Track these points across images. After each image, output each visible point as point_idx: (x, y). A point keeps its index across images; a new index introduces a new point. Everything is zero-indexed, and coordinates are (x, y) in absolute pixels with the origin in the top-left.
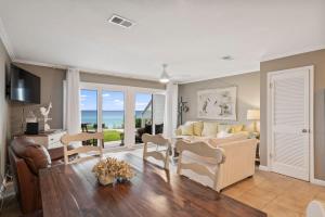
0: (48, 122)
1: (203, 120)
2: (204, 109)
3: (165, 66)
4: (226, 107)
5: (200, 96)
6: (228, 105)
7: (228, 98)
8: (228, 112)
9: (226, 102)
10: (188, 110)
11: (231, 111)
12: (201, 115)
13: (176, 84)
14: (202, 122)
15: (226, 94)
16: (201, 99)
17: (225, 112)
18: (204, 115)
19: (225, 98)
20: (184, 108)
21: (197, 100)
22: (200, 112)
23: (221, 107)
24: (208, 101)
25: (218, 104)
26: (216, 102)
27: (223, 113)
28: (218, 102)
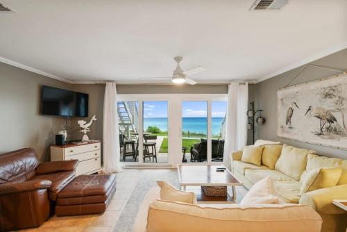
0: (88, 134)
2: (288, 121)
3: (178, 59)
4: (332, 120)
5: (282, 100)
6: (337, 115)
7: (337, 98)
8: (335, 130)
9: (329, 108)
10: (264, 121)
11: (343, 127)
12: (283, 131)
13: (244, 84)
14: (281, 144)
15: (331, 92)
16: (283, 104)
17: (328, 129)
18: (288, 132)
19: (329, 101)
20: (258, 119)
21: (276, 106)
22: (282, 127)
23: (321, 119)
24: (294, 107)
25: (313, 112)
26: (309, 109)
27: (323, 130)
28: (314, 108)
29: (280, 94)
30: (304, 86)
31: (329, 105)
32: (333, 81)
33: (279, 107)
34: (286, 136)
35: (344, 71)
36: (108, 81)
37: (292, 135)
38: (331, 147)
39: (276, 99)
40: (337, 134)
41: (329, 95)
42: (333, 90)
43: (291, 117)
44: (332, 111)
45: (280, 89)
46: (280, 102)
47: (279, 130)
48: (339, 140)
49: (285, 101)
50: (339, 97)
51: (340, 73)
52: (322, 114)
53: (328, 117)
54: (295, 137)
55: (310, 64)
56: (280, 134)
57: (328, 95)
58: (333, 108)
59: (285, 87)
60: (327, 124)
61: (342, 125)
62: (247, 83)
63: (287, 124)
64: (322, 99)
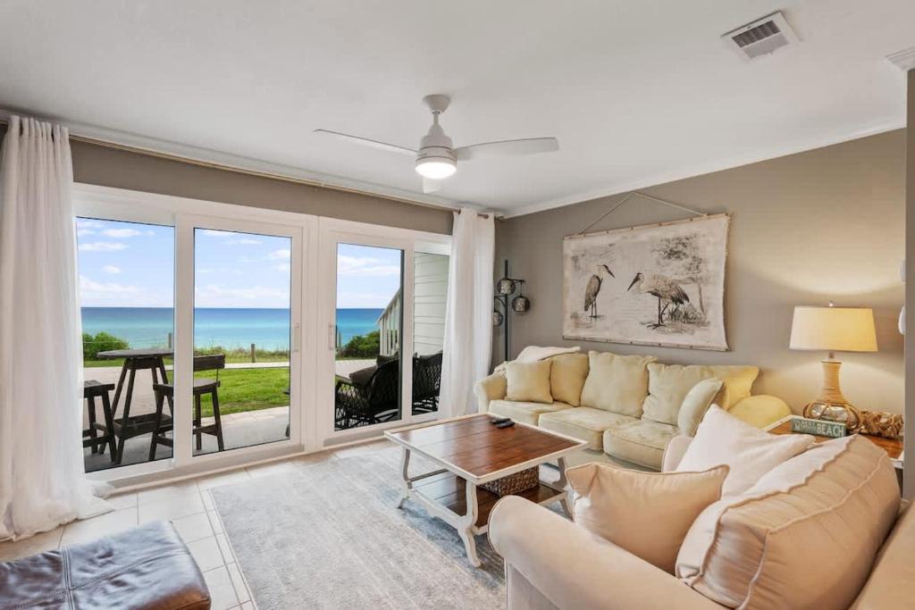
1: (588, 345)
2: (590, 302)
4: (680, 298)
5: (575, 259)
6: (689, 289)
7: (690, 260)
8: (686, 316)
9: (677, 278)
10: (527, 306)
11: (699, 310)
12: (577, 325)
13: (486, 217)
14: (585, 351)
15: (680, 247)
16: (577, 268)
17: (673, 315)
18: (588, 327)
19: (675, 263)
20: (515, 300)
21: (562, 273)
22: (575, 316)
23: (660, 296)
24: (604, 275)
25: (644, 285)
26: (637, 279)
27: (664, 317)
28: (646, 277)
29: (571, 246)
30: (626, 233)
31: (674, 271)
32: (683, 230)
33: (568, 272)
34: (583, 333)
35: (704, 213)
36: (24, 112)
37: (599, 332)
38: (678, 347)
39: (562, 257)
40: (689, 323)
41: (676, 253)
42: (684, 245)
43: (596, 294)
44: (679, 281)
45: (571, 236)
46: (569, 264)
47: (568, 322)
48: (693, 333)
49: (582, 262)
50: (694, 257)
51: (698, 216)
52: (662, 287)
53: (674, 293)
54: (607, 335)
55: (637, 191)
56: (569, 332)
57: (673, 254)
58: (682, 278)
59: (584, 233)
60: (672, 306)
61: (696, 305)
62: (491, 216)
63: (586, 309)
64: (662, 262)
